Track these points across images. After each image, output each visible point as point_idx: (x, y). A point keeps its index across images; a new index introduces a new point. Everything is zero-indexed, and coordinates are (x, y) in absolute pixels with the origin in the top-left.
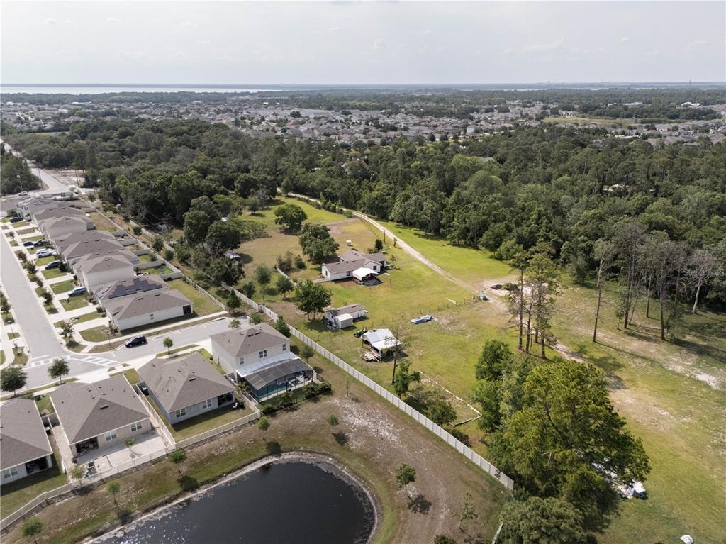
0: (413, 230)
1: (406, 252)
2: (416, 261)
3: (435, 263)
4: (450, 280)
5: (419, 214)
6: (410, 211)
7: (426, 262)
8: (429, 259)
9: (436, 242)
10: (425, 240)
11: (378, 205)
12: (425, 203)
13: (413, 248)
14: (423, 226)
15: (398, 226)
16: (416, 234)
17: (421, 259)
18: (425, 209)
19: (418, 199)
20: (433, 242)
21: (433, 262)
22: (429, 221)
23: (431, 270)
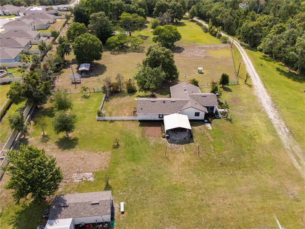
0: (277, 65)
1: (255, 93)
2: (260, 110)
3: (284, 119)
4: (296, 164)
5: (288, 49)
6: (279, 45)
7: (272, 114)
8: (279, 111)
9: (297, 84)
10: (286, 79)
11: (252, 34)
12: (299, 38)
13: (266, 87)
14: (289, 63)
15: (264, 58)
16: (278, 69)
17: (268, 107)
18: (297, 44)
19: (293, 32)
20: (294, 82)
21: (282, 117)
22: (297, 60)
23: (274, 132)
